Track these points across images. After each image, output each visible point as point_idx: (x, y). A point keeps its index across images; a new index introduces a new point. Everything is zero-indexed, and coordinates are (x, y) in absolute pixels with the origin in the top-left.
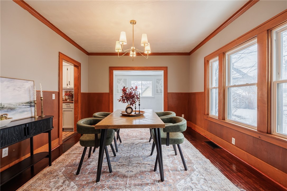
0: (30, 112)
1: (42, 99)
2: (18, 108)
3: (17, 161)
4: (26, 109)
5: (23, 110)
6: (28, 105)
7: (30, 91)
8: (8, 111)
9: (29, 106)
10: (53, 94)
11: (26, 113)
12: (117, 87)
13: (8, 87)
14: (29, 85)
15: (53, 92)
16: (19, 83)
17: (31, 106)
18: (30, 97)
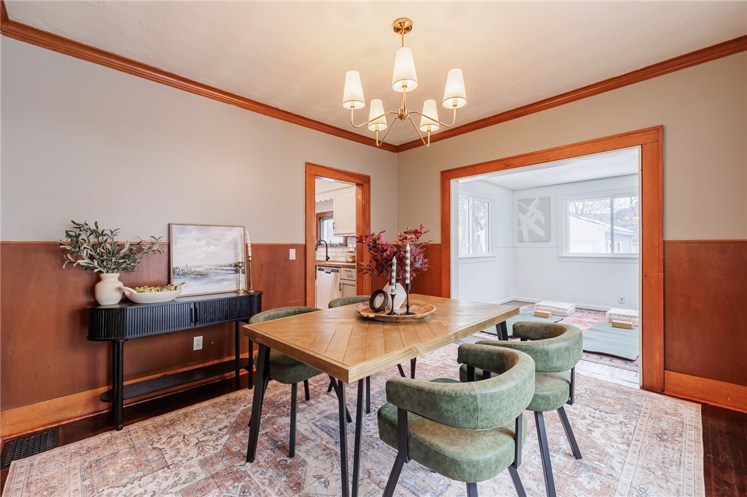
0: (234, 282)
1: (250, 259)
2: (212, 274)
3: (216, 362)
4: (226, 277)
5: (221, 277)
6: (231, 270)
7: (236, 244)
8: (196, 278)
9: (233, 272)
10: (290, 250)
11: (226, 283)
12: (520, 225)
13: (199, 240)
14: (235, 234)
15: (292, 246)
16: (216, 231)
17: (237, 271)
18: (236, 256)
